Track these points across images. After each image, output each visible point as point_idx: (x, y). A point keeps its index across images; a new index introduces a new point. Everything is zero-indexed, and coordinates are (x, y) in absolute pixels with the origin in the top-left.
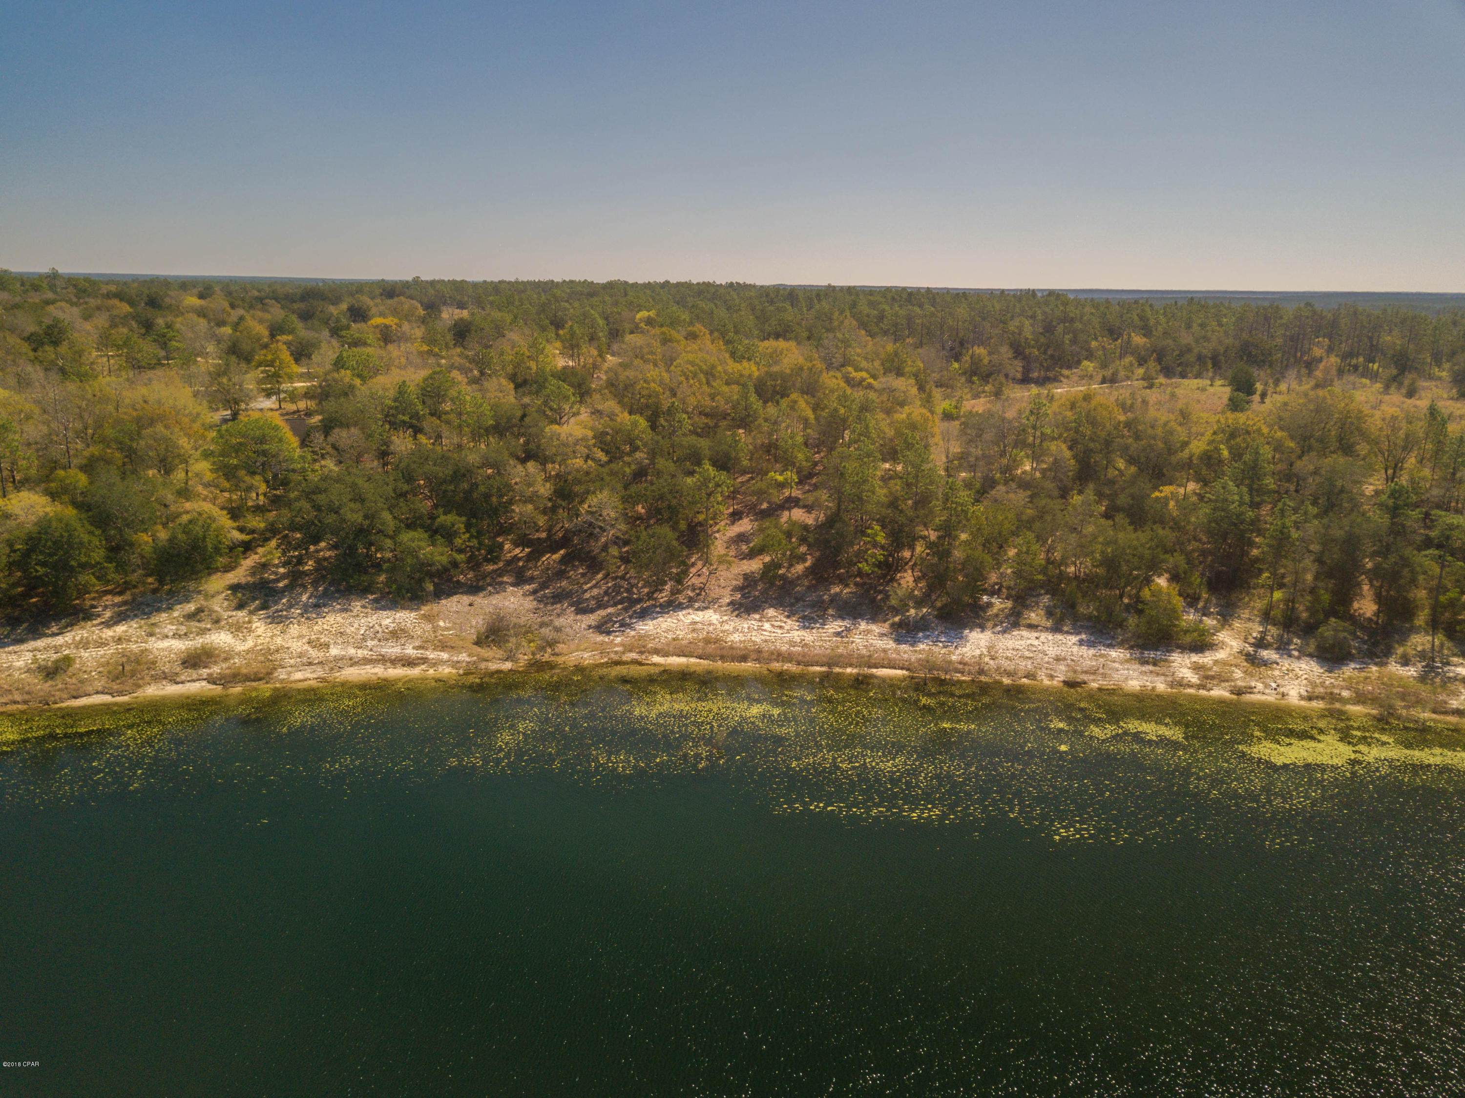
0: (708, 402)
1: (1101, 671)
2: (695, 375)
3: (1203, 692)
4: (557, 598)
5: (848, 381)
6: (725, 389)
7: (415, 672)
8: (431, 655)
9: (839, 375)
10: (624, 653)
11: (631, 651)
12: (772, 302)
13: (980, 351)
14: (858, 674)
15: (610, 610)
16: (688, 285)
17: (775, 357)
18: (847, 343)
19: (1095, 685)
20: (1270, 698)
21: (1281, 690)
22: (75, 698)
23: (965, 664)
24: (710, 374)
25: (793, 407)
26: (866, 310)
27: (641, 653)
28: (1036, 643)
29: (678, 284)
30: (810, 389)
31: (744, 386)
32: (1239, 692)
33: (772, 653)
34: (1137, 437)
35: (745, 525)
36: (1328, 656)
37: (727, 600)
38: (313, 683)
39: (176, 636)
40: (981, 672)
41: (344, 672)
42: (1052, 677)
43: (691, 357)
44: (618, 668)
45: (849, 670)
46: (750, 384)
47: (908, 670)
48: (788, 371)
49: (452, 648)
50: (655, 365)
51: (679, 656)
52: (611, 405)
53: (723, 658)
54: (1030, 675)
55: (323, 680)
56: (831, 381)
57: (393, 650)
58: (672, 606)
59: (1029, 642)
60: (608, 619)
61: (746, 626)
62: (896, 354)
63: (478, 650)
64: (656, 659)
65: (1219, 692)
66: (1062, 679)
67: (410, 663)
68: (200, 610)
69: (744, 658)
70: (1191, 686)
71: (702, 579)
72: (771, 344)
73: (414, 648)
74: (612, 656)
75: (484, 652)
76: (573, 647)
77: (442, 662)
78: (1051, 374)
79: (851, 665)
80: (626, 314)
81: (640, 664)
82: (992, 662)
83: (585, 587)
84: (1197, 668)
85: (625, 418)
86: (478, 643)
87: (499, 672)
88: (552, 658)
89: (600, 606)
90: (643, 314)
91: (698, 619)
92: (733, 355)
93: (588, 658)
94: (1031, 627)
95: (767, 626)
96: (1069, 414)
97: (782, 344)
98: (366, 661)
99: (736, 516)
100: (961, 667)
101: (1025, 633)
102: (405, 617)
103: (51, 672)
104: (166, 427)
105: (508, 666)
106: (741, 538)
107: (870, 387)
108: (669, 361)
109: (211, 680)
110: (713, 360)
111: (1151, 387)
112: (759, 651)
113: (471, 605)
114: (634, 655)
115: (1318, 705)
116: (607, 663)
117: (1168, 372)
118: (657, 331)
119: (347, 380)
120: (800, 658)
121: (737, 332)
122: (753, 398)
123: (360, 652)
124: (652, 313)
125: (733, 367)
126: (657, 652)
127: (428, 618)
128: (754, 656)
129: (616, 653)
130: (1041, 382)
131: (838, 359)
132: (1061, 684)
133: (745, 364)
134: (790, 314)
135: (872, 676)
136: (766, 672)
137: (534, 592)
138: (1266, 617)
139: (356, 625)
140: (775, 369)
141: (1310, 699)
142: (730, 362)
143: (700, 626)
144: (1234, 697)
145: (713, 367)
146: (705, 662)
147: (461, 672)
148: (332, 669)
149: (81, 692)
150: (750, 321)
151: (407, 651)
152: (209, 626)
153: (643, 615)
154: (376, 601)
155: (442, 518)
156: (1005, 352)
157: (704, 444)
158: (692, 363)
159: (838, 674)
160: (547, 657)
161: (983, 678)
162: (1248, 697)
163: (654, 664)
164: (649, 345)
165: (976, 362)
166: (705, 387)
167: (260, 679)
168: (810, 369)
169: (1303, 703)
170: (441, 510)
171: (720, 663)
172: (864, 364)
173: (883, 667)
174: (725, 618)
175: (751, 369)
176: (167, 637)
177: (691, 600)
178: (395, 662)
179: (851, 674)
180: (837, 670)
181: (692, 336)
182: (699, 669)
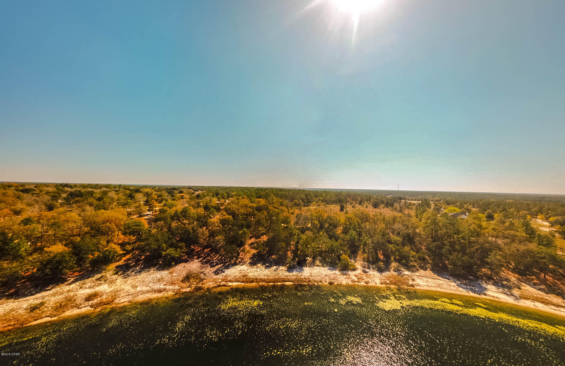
0: (245, 212)
1: (336, 279)
2: (243, 207)
3: (359, 284)
4: (206, 263)
5: (274, 207)
6: (250, 209)
7: (160, 295)
8: (168, 287)
9: (272, 206)
10: (221, 282)
11: (223, 281)
12: (258, 190)
13: (296, 201)
14: (282, 285)
15: (219, 266)
16: (244, 187)
17: (259, 202)
18: (273, 199)
19: (336, 283)
20: (373, 284)
21: (375, 281)
22: (36, 320)
23: (306, 279)
24: (246, 206)
25: (263, 213)
26: (275, 192)
27: (226, 282)
28: (320, 270)
29: (242, 187)
30: (267, 209)
31: (253, 209)
32: (367, 283)
33: (260, 279)
34: (331, 220)
35: (253, 240)
36: (380, 270)
37: (248, 262)
38: (126, 304)
39: (90, 287)
40: (309, 281)
41: (139, 297)
42: (326, 281)
43: (243, 202)
44: (219, 288)
45: (279, 284)
46: (254, 208)
47: (293, 282)
48: (262, 205)
49: (174, 284)
50: (235, 204)
51: (236, 282)
52: (225, 213)
53: (247, 282)
54: (321, 282)
55: (130, 301)
56: (271, 207)
57: (157, 286)
58: (235, 264)
59: (318, 270)
60: (218, 270)
61: (253, 270)
62: (282, 202)
63: (182, 284)
64: (230, 284)
65: (363, 283)
66: (328, 282)
67: (160, 291)
68: (102, 277)
69: (252, 282)
70: (356, 282)
71: (243, 256)
72: (258, 199)
73: (164, 285)
74: (218, 283)
75: (183, 285)
76: (208, 281)
77: (170, 290)
78: (308, 204)
79: (279, 282)
80: (231, 193)
81: (225, 286)
82: (311, 278)
83: (214, 259)
84: (356, 276)
85: (227, 217)
86: (182, 281)
87: (186, 292)
88: (202, 285)
89: (217, 264)
90: (234, 193)
91: (241, 269)
92: (251, 202)
93: (211, 284)
94: (318, 266)
95: (258, 270)
96: (317, 214)
97: (261, 199)
98: (148, 292)
99: (251, 238)
100: (305, 280)
101: (317, 268)
102: (165, 273)
103: (33, 309)
104: (110, 224)
105: (189, 289)
106: (252, 244)
107: (278, 208)
108: (238, 203)
109: (91, 306)
110: (247, 203)
111: (326, 207)
112: (256, 279)
113: (184, 267)
114: (224, 283)
115: (384, 286)
116: (216, 286)
117: (327, 204)
118: (236, 197)
119: (166, 209)
120: (267, 280)
121: (252, 197)
122: (255, 211)
123: (147, 288)
124: (236, 193)
125: (251, 204)
126: (230, 281)
127: (171, 273)
128: (255, 281)
129: (219, 282)
130: (307, 206)
131: (271, 202)
132: (328, 284)
133: (253, 204)
134: (261, 193)
135: (285, 285)
136: (258, 286)
137: (201, 261)
138: (364, 260)
139: (149, 278)
140: (259, 205)
141: (382, 284)
142: (250, 203)
143: (242, 271)
144: (366, 284)
145: (247, 205)
146: (243, 284)
147: (174, 293)
148: (135, 296)
149: (39, 317)
150: (254, 194)
151: (161, 287)
152: (102, 282)
153: (227, 267)
154: (158, 268)
155: (180, 244)
156: (301, 201)
157: (244, 222)
158: (243, 204)
159: (277, 285)
160: (200, 285)
161: (310, 283)
162: (369, 284)
163: (229, 286)
164: (234, 200)
165: (295, 202)
166: (245, 209)
167: (108, 304)
168: (266, 205)
169: (381, 285)
170: (180, 242)
171: (246, 284)
172: (276, 203)
173: (287, 282)
174: (248, 268)
175: (254, 205)
176: (86, 288)
177: (240, 262)
178: (155, 291)
179: (280, 285)
180: (276, 284)
181: (243, 198)
182: (241, 287)
